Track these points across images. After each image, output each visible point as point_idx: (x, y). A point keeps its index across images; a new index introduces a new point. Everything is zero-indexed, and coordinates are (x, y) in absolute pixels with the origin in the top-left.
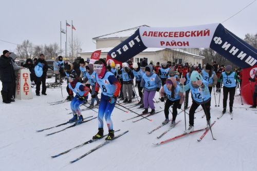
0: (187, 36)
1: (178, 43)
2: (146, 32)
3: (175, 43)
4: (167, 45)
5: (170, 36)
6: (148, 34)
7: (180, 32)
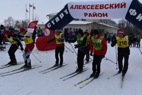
0: (106, 8)
1: (99, 14)
2: (72, 6)
3: (96, 14)
4: (89, 16)
5: (92, 9)
6: (74, 7)
7: (101, 5)
